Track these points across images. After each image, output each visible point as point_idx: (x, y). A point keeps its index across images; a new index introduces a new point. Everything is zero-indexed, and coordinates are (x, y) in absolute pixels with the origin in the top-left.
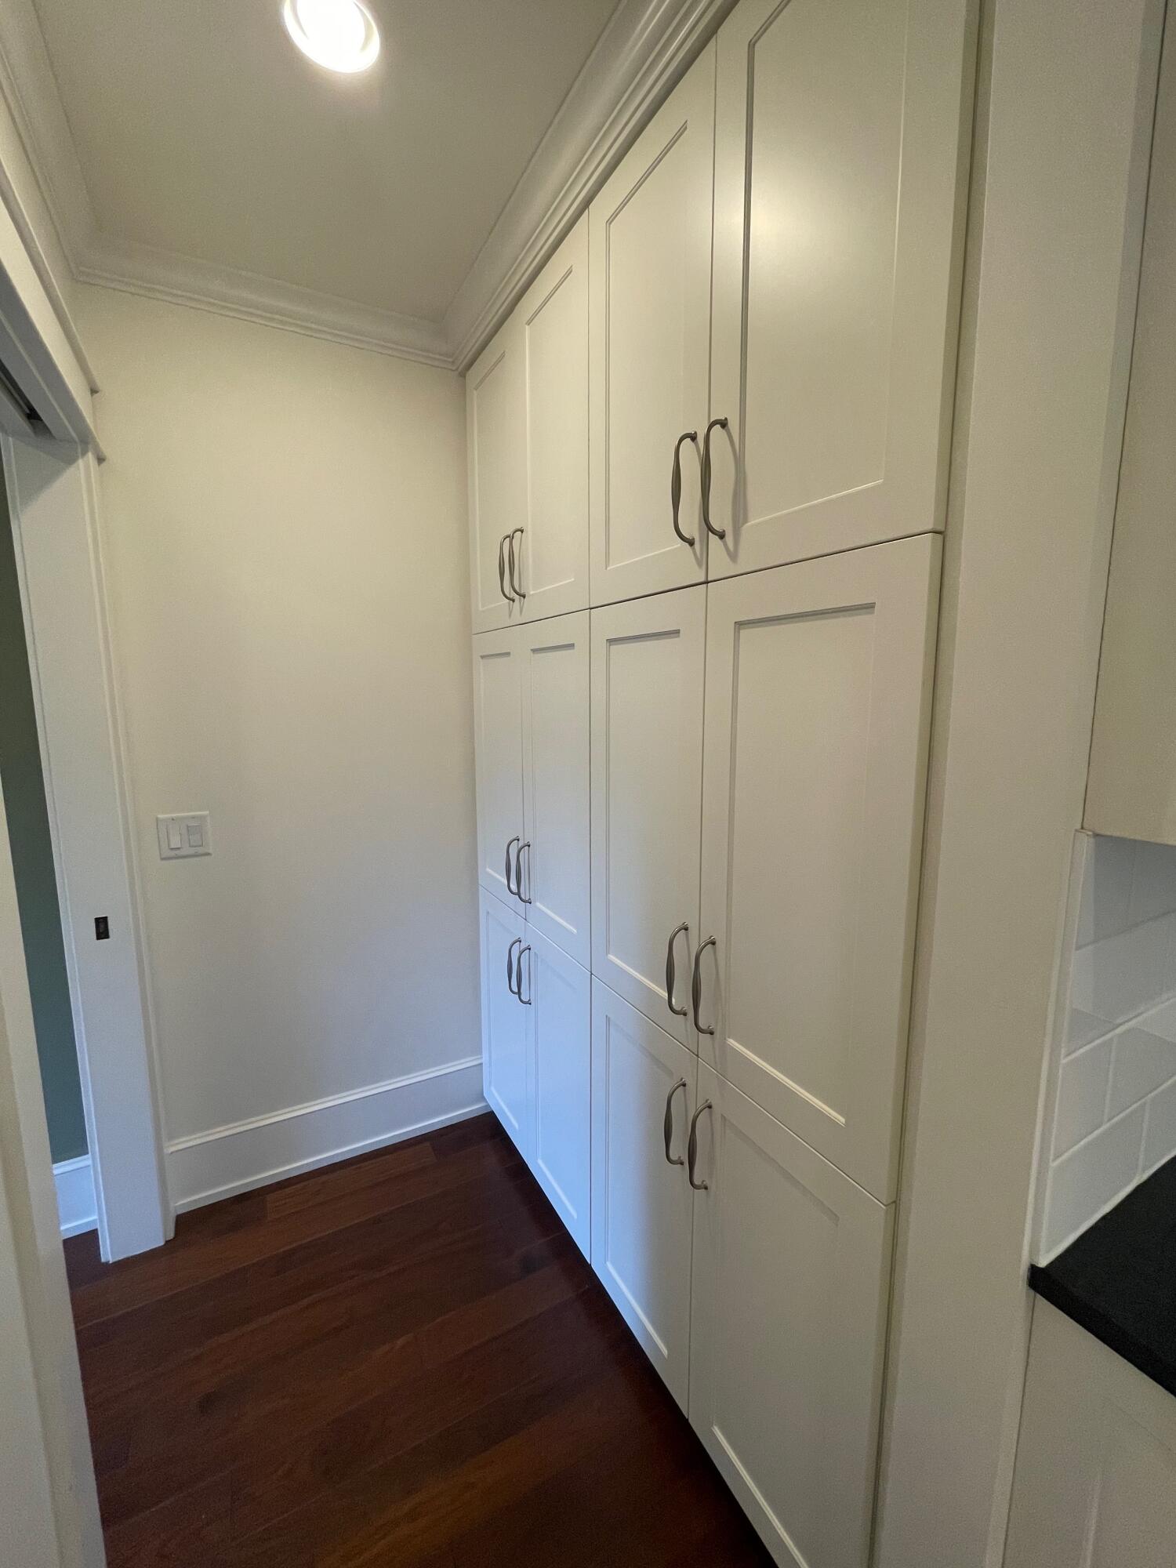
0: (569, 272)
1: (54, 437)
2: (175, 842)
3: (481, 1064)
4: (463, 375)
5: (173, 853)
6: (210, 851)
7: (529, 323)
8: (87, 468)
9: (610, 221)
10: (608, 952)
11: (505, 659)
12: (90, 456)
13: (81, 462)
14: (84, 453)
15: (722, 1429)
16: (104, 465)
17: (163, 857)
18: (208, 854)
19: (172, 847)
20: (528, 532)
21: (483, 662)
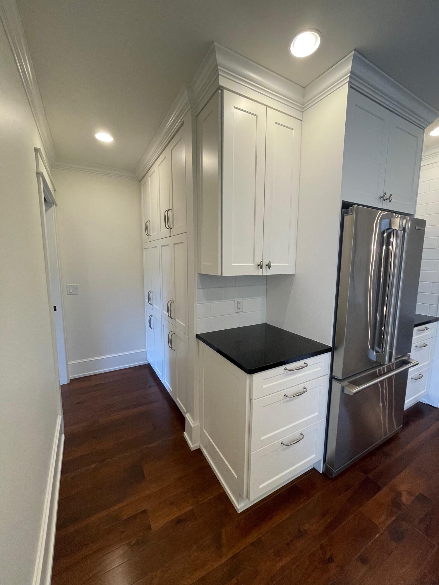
0: (154, 171)
1: (47, 202)
2: (71, 291)
3: (146, 351)
4: (140, 181)
5: (70, 293)
6: (79, 293)
7: (150, 177)
8: (54, 207)
9: (159, 165)
10: (163, 311)
11: (147, 249)
12: (55, 206)
13: (53, 207)
14: (53, 205)
15: (179, 399)
16: (57, 206)
17: (68, 294)
18: (79, 294)
19: (70, 292)
20: (151, 221)
21: (145, 250)
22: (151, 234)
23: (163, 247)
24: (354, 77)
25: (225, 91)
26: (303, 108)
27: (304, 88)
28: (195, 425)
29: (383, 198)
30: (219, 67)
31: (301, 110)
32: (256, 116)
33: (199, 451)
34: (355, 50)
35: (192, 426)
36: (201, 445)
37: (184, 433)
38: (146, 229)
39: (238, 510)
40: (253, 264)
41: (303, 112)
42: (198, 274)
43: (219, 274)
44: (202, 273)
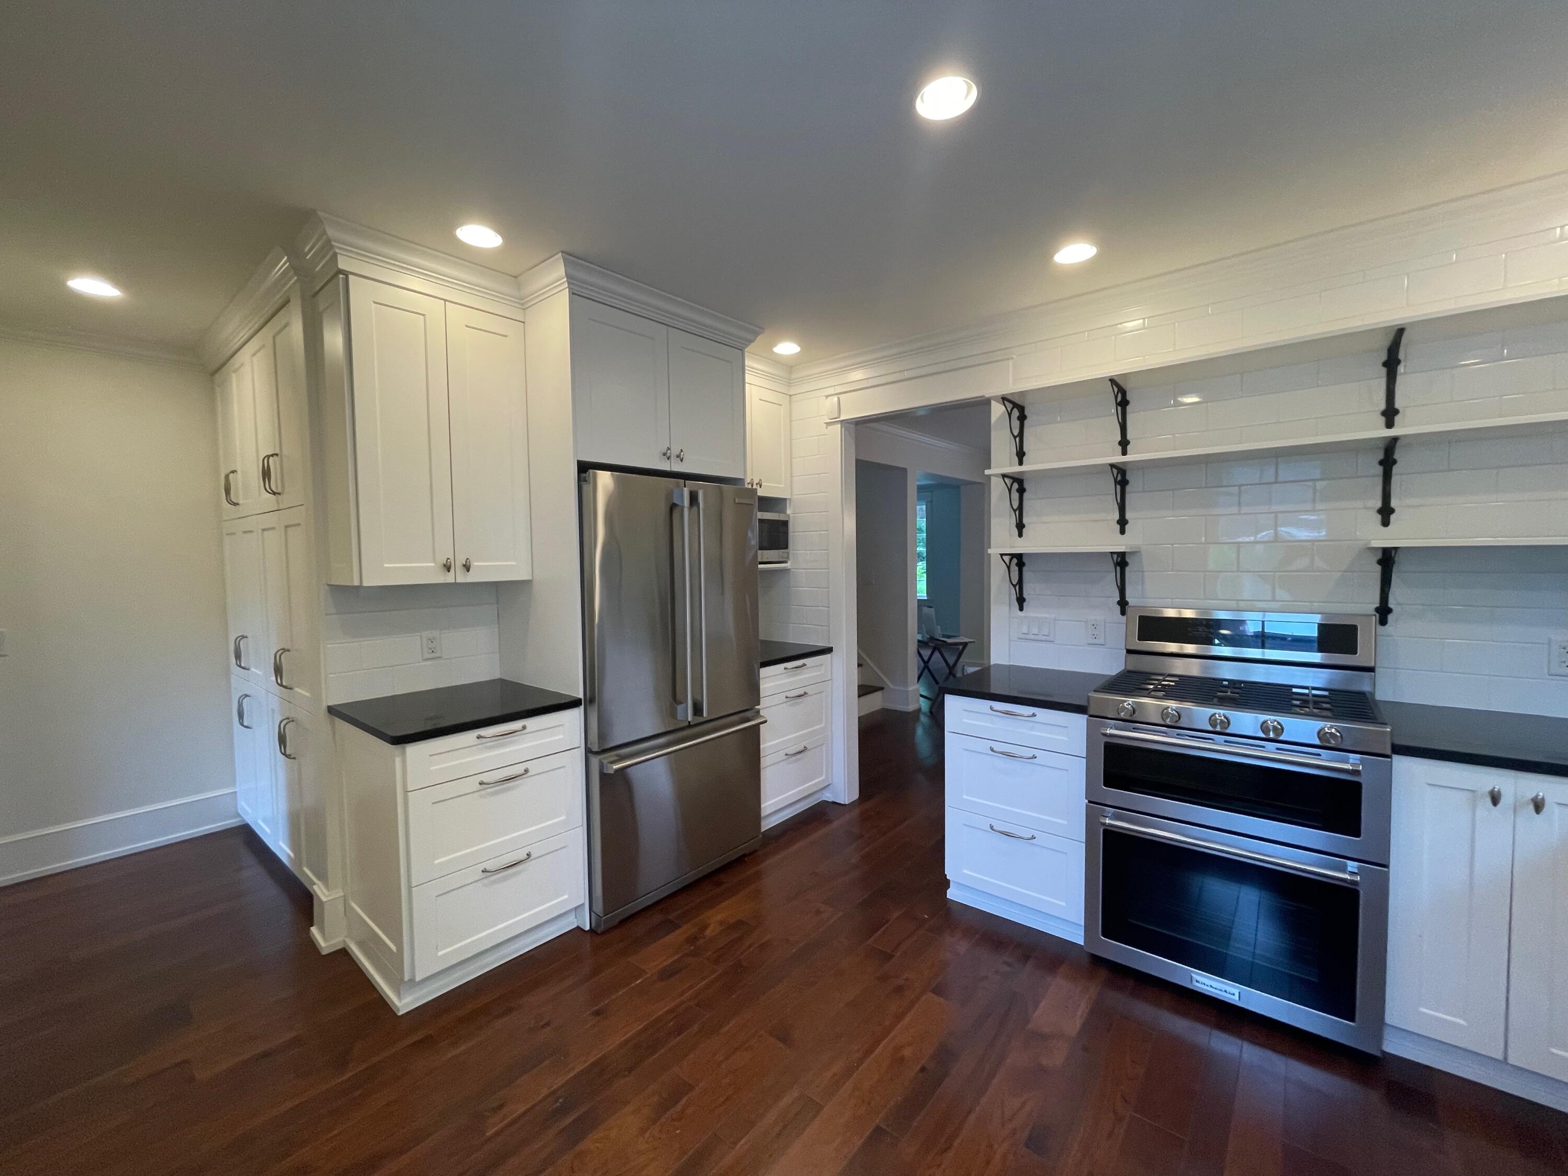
3: (236, 789)
4: (212, 375)
7: (234, 372)
10: (268, 677)
11: (232, 536)
20: (239, 472)
21: (226, 536)
22: (241, 502)
23: (266, 533)
24: (572, 281)
25: (351, 277)
26: (522, 304)
27: (515, 277)
28: (330, 898)
29: (666, 455)
30: (333, 243)
31: (522, 307)
32: (424, 316)
33: (343, 954)
34: (562, 252)
35: (324, 899)
36: (348, 940)
37: (312, 928)
38: (228, 491)
39: (398, 1010)
40: (433, 564)
41: (524, 309)
42: (327, 587)
43: (356, 583)
44: (333, 584)
